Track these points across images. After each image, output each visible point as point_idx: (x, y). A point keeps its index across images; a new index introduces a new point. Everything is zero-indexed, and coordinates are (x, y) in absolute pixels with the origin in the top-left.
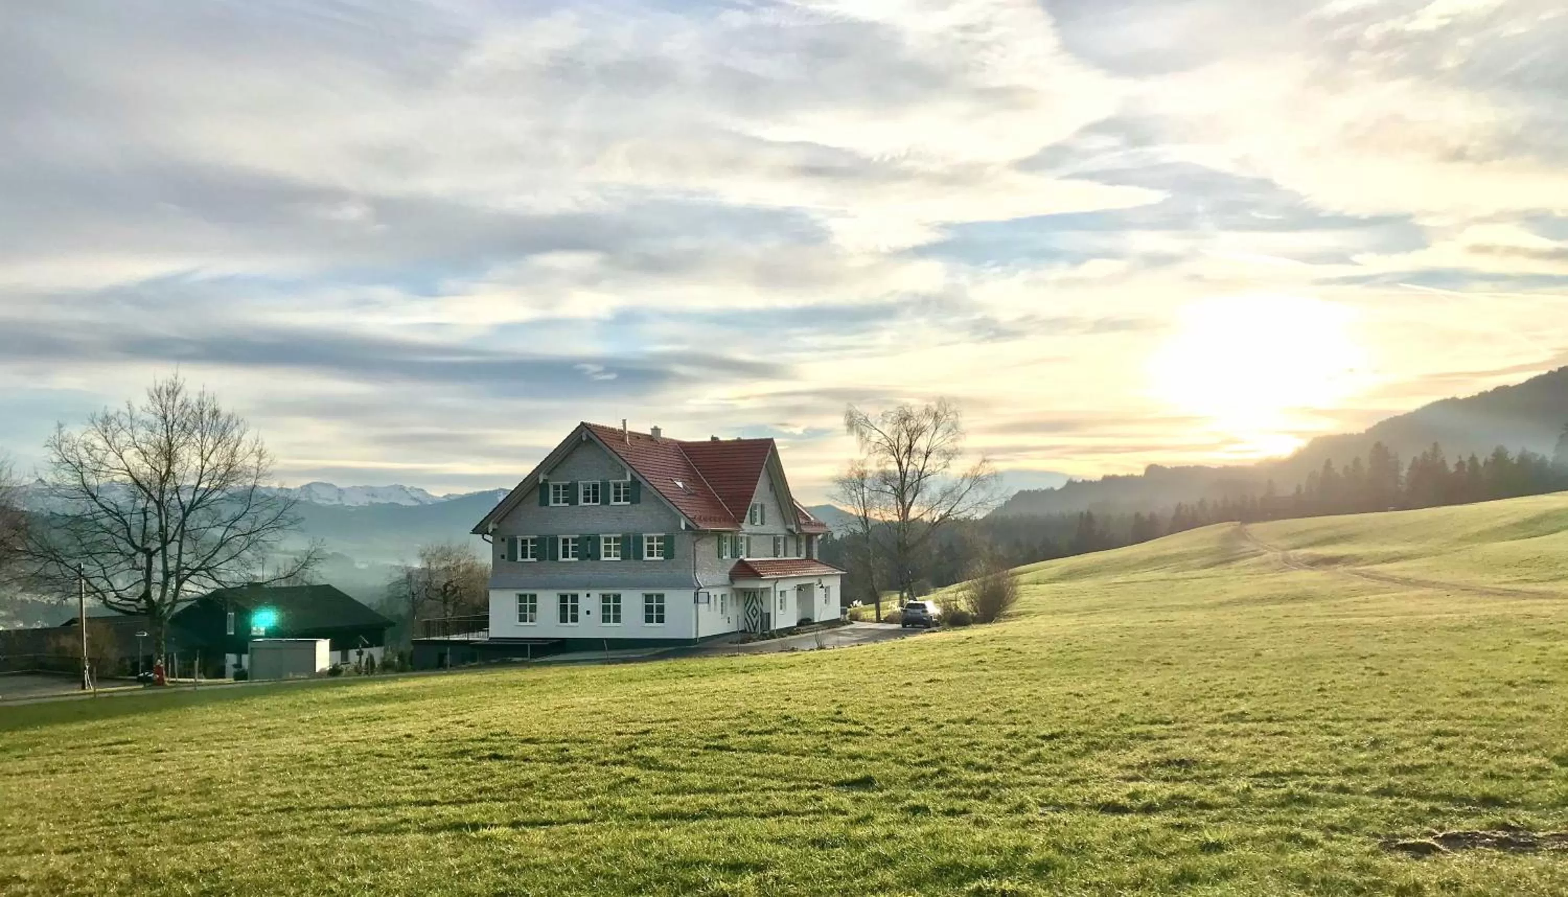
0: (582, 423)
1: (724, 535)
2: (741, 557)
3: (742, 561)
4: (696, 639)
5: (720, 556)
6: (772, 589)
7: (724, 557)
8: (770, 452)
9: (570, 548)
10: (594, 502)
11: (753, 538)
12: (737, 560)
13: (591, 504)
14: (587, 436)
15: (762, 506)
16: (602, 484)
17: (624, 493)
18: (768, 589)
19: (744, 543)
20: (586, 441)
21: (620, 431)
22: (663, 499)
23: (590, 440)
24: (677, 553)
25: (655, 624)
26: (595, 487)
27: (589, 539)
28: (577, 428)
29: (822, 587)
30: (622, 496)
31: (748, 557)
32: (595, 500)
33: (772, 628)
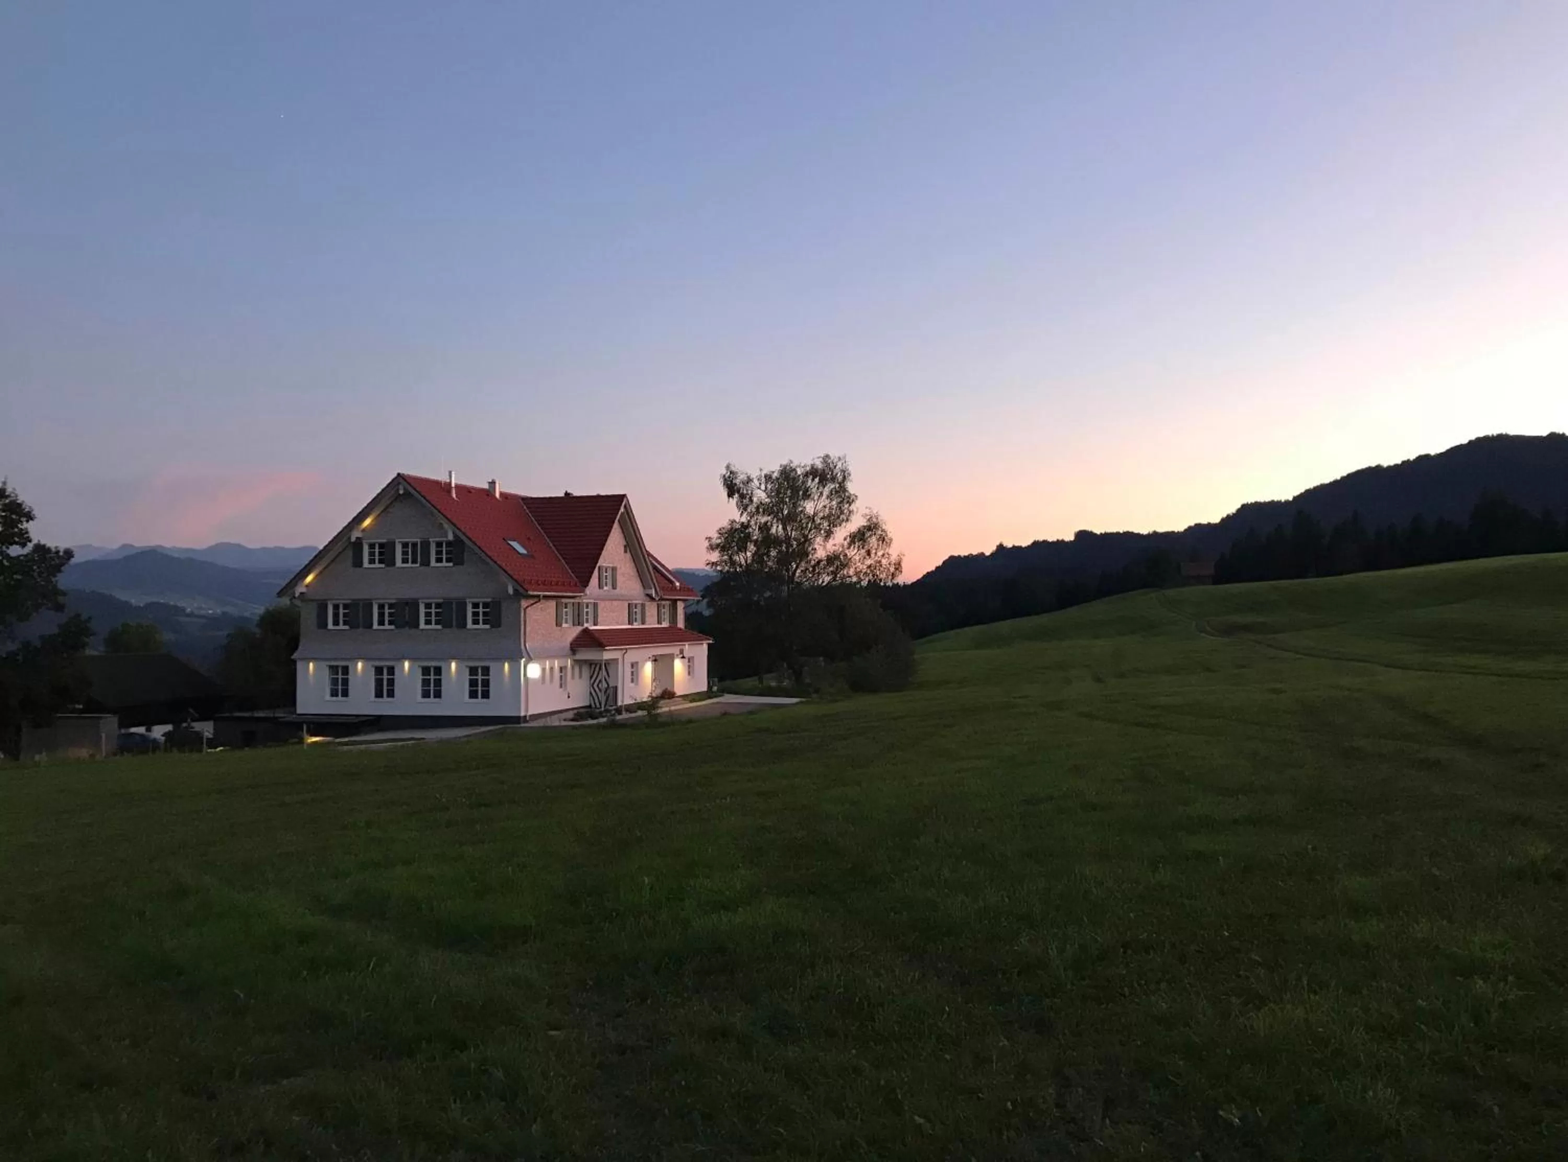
0: (399, 474)
1: (564, 600)
2: (586, 625)
3: (586, 631)
4: (525, 717)
5: (558, 624)
6: (620, 661)
7: (564, 625)
8: (622, 510)
9: (386, 615)
10: (413, 562)
11: (601, 605)
12: (580, 628)
13: (409, 565)
14: (405, 489)
15: (614, 569)
16: (421, 543)
17: (447, 554)
18: (616, 661)
19: (591, 610)
20: (404, 494)
21: (445, 483)
22: (488, 560)
23: (407, 495)
24: (504, 620)
25: (480, 700)
26: (415, 545)
27: (407, 604)
28: (393, 480)
29: (683, 657)
30: (444, 557)
31: (595, 624)
32: (414, 561)
33: (619, 703)
